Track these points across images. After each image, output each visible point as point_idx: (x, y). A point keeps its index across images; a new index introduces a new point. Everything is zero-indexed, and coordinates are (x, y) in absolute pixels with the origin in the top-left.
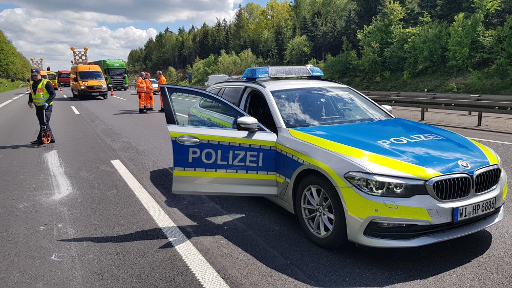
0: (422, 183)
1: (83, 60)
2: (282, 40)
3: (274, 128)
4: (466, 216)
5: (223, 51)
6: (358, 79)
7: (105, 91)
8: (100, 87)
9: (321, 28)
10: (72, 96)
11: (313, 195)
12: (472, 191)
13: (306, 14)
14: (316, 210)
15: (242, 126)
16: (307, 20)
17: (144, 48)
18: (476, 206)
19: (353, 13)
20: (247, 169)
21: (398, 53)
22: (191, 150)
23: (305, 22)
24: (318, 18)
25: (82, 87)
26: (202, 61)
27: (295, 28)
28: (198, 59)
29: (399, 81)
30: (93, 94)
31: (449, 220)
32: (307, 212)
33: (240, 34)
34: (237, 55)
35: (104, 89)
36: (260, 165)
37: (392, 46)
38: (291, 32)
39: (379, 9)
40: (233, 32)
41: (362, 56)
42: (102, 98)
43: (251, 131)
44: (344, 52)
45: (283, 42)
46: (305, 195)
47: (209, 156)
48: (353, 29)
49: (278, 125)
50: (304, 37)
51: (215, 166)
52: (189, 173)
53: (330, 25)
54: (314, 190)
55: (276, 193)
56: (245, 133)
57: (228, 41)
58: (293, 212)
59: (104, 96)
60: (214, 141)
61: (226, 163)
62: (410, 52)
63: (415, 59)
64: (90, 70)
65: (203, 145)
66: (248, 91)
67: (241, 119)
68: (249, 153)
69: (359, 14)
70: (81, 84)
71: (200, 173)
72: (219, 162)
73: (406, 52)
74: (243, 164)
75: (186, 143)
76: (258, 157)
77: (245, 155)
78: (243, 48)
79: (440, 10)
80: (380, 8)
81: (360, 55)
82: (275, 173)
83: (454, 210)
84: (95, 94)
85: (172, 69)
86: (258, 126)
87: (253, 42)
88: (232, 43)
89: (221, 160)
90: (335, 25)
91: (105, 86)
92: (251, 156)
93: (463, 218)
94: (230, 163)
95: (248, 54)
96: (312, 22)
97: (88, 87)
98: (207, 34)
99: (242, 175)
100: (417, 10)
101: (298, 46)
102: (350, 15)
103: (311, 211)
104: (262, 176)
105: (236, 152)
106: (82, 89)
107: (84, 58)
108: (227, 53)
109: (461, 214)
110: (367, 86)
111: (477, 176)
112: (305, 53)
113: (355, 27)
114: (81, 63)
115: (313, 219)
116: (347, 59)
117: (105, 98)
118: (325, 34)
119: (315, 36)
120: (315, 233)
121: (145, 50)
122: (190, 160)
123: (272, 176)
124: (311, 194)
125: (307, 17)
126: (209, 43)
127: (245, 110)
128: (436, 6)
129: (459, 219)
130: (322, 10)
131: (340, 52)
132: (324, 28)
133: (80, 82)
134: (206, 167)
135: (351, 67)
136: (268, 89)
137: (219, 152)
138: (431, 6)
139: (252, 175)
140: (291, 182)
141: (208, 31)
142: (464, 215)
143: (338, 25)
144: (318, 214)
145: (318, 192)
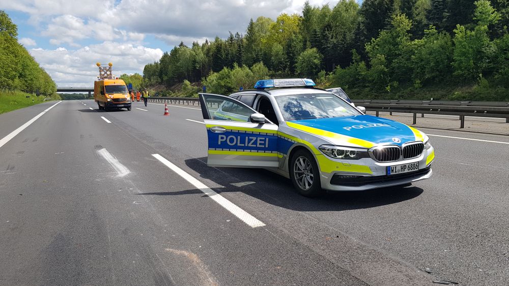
0: (366, 150)
1: (108, 75)
2: (293, 53)
3: (276, 121)
4: (396, 172)
5: (235, 65)
6: (367, 89)
7: (129, 103)
8: (125, 99)
9: (332, 40)
10: (98, 108)
11: (301, 163)
12: (401, 157)
13: (317, 27)
14: (303, 174)
15: (254, 119)
16: (318, 33)
17: (159, 62)
18: (404, 167)
19: (362, 25)
20: (258, 149)
21: (405, 64)
22: (220, 136)
23: (315, 34)
24: (328, 31)
25: (109, 100)
26: (215, 74)
27: (306, 41)
28: (212, 72)
29: (407, 91)
30: (118, 106)
31: (384, 174)
32: (297, 176)
33: (252, 48)
34: (250, 69)
35: (128, 101)
36: (267, 146)
37: (400, 57)
38: (301, 44)
39: (387, 21)
40: (245, 45)
41: (371, 67)
42: (126, 109)
43: (261, 123)
44: (353, 63)
45: (294, 55)
46: (296, 164)
47: (232, 140)
48: (362, 41)
49: (279, 120)
50: (315, 49)
51: (236, 148)
52: (219, 152)
53: (340, 37)
54: (301, 160)
55: (278, 166)
56: (256, 125)
57: (240, 54)
58: (289, 178)
59: (128, 107)
60: (235, 130)
61: (243, 145)
62: (417, 63)
63: (422, 69)
64: (116, 84)
65: (229, 133)
66: (259, 97)
67: (253, 115)
68: (259, 139)
69: (367, 26)
70: (108, 97)
71: (226, 152)
72: (239, 144)
73: (413, 62)
74: (255, 146)
75: (216, 132)
76: (265, 141)
77: (256, 140)
78: (256, 61)
79: (446, 21)
80: (389, 20)
81: (369, 66)
82: (277, 152)
83: (388, 168)
84: (120, 106)
85: (187, 82)
86: (265, 120)
87: (265, 54)
88: (244, 57)
89: (240, 143)
90: (344, 37)
91: (129, 98)
92: (260, 140)
93: (394, 173)
94: (246, 145)
95: (260, 66)
96: (322, 34)
97: (115, 100)
98: (221, 48)
99: (254, 153)
100: (425, 21)
101: (309, 57)
102: (359, 27)
103: (300, 174)
104: (268, 154)
105: (250, 138)
106: (108, 102)
107: (108, 73)
108: (240, 66)
109: (392, 171)
110: (375, 96)
111: (405, 147)
112: (316, 65)
113: (364, 39)
114: (106, 78)
115: (301, 180)
116: (357, 70)
117: (129, 110)
118: (335, 46)
119: (325, 48)
120: (302, 188)
121: (160, 64)
122: (219, 143)
123: (275, 154)
124: (300, 163)
125: (318, 30)
126: (222, 56)
127: (256, 110)
128: (443, 18)
129: (391, 174)
130: (332, 23)
131: (349, 64)
132: (334, 40)
133: (107, 95)
134: (230, 148)
135: (360, 78)
136: (273, 96)
137: (239, 137)
138: (437, 18)
139: (261, 154)
140: (287, 156)
141: (221, 45)
142: (394, 171)
143: (348, 38)
144: (304, 175)
145: (304, 161)
